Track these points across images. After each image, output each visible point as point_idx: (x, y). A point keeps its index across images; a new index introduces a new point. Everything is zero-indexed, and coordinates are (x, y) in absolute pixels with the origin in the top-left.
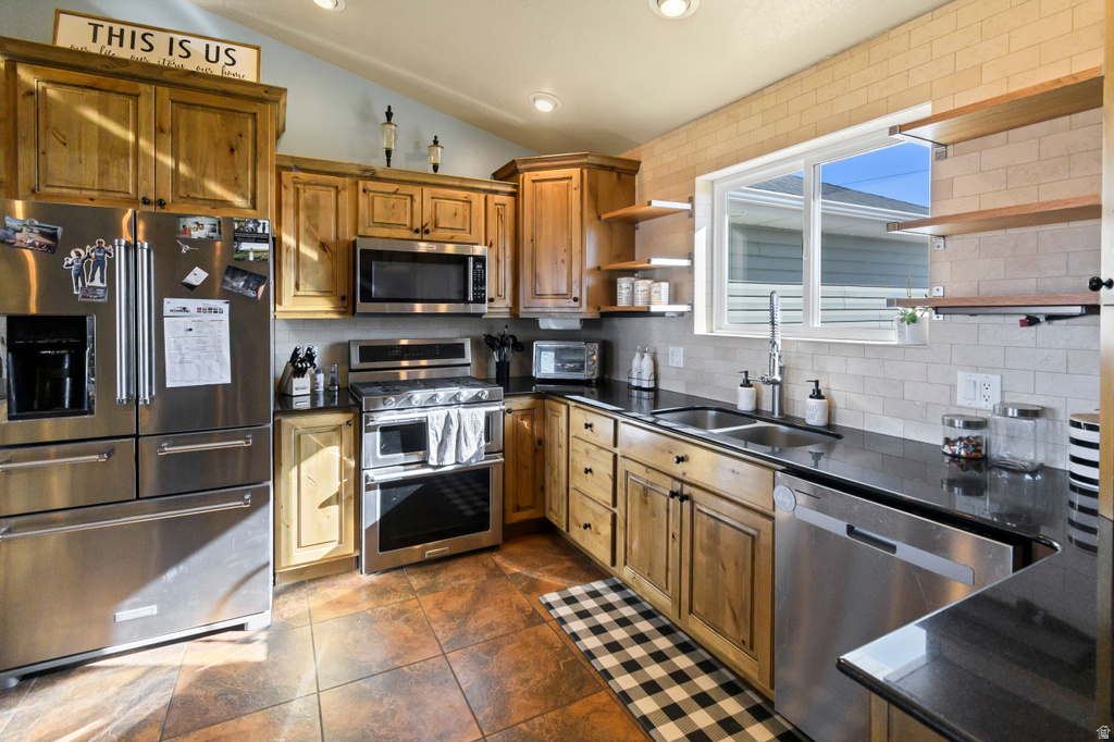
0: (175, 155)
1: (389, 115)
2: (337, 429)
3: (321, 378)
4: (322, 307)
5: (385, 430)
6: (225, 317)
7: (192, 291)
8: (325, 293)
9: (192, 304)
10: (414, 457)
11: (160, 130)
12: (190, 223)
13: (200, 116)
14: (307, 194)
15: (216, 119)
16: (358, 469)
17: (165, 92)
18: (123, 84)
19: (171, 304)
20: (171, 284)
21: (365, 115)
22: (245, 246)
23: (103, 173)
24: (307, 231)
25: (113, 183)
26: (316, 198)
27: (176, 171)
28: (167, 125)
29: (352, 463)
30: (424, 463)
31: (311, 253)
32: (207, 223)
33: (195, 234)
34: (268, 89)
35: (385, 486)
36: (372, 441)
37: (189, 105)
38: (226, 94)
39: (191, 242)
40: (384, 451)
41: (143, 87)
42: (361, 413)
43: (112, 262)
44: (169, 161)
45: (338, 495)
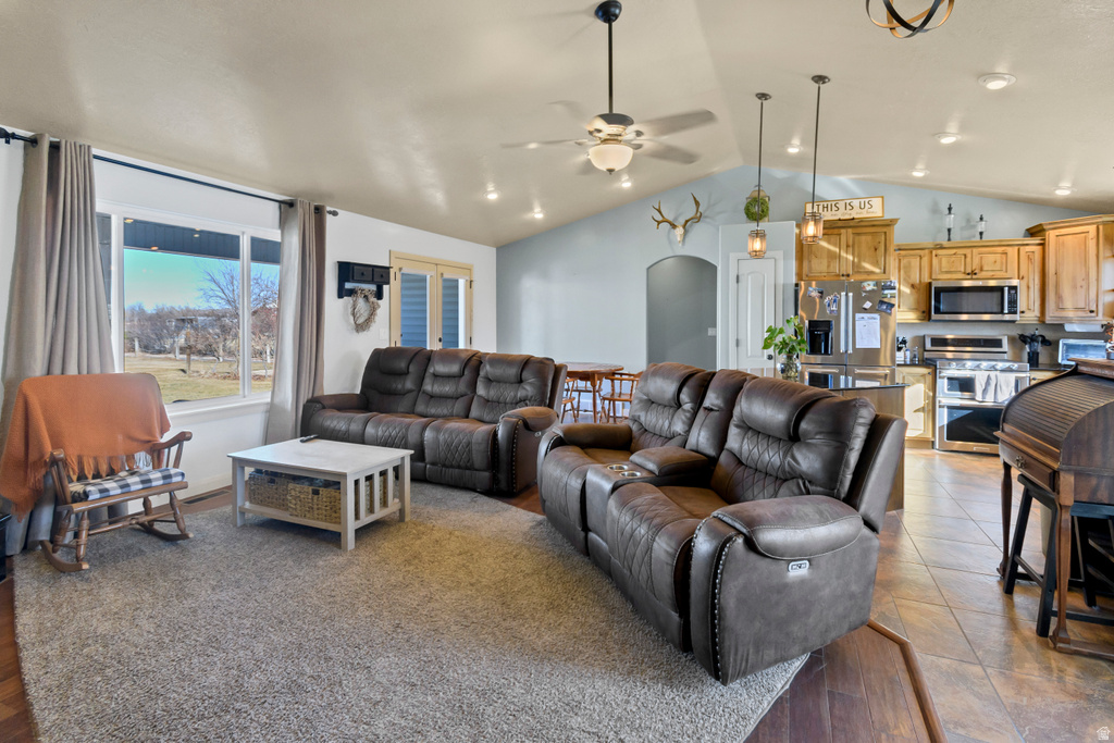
0: (853, 255)
1: (950, 209)
2: (923, 375)
3: (908, 353)
4: (911, 317)
5: (949, 379)
6: (878, 321)
7: (865, 310)
8: (915, 309)
9: (866, 315)
10: (967, 395)
11: (848, 246)
12: (865, 284)
13: (863, 238)
14: (904, 262)
15: (869, 238)
16: (934, 397)
17: (850, 230)
18: (836, 231)
19: (858, 316)
20: (859, 309)
21: (935, 210)
22: (886, 292)
23: (829, 266)
24: (905, 279)
25: (832, 269)
26: (910, 263)
27: (853, 262)
28: (851, 243)
29: (931, 394)
30: (973, 399)
31: (906, 290)
32: (872, 283)
33: (868, 288)
34: (892, 220)
35: (951, 408)
36: (943, 384)
37: (859, 234)
38: (874, 226)
39: (866, 292)
40: (949, 390)
41: (843, 231)
42: (936, 369)
43: (840, 300)
44: (850, 257)
45: (923, 408)
